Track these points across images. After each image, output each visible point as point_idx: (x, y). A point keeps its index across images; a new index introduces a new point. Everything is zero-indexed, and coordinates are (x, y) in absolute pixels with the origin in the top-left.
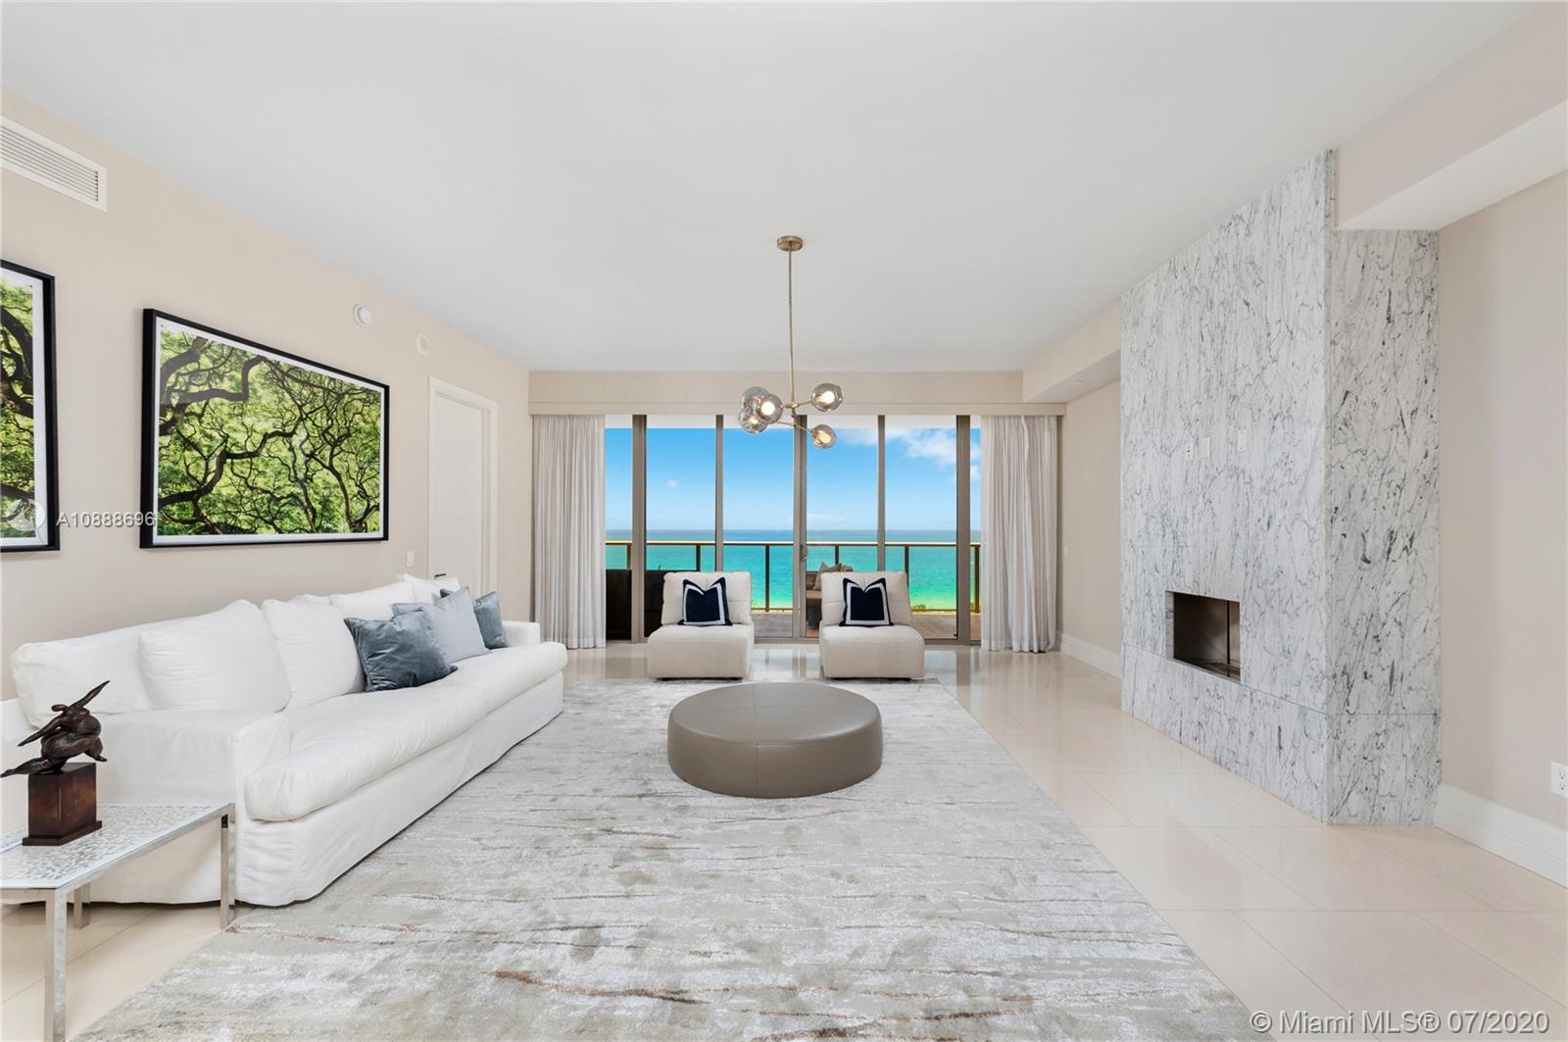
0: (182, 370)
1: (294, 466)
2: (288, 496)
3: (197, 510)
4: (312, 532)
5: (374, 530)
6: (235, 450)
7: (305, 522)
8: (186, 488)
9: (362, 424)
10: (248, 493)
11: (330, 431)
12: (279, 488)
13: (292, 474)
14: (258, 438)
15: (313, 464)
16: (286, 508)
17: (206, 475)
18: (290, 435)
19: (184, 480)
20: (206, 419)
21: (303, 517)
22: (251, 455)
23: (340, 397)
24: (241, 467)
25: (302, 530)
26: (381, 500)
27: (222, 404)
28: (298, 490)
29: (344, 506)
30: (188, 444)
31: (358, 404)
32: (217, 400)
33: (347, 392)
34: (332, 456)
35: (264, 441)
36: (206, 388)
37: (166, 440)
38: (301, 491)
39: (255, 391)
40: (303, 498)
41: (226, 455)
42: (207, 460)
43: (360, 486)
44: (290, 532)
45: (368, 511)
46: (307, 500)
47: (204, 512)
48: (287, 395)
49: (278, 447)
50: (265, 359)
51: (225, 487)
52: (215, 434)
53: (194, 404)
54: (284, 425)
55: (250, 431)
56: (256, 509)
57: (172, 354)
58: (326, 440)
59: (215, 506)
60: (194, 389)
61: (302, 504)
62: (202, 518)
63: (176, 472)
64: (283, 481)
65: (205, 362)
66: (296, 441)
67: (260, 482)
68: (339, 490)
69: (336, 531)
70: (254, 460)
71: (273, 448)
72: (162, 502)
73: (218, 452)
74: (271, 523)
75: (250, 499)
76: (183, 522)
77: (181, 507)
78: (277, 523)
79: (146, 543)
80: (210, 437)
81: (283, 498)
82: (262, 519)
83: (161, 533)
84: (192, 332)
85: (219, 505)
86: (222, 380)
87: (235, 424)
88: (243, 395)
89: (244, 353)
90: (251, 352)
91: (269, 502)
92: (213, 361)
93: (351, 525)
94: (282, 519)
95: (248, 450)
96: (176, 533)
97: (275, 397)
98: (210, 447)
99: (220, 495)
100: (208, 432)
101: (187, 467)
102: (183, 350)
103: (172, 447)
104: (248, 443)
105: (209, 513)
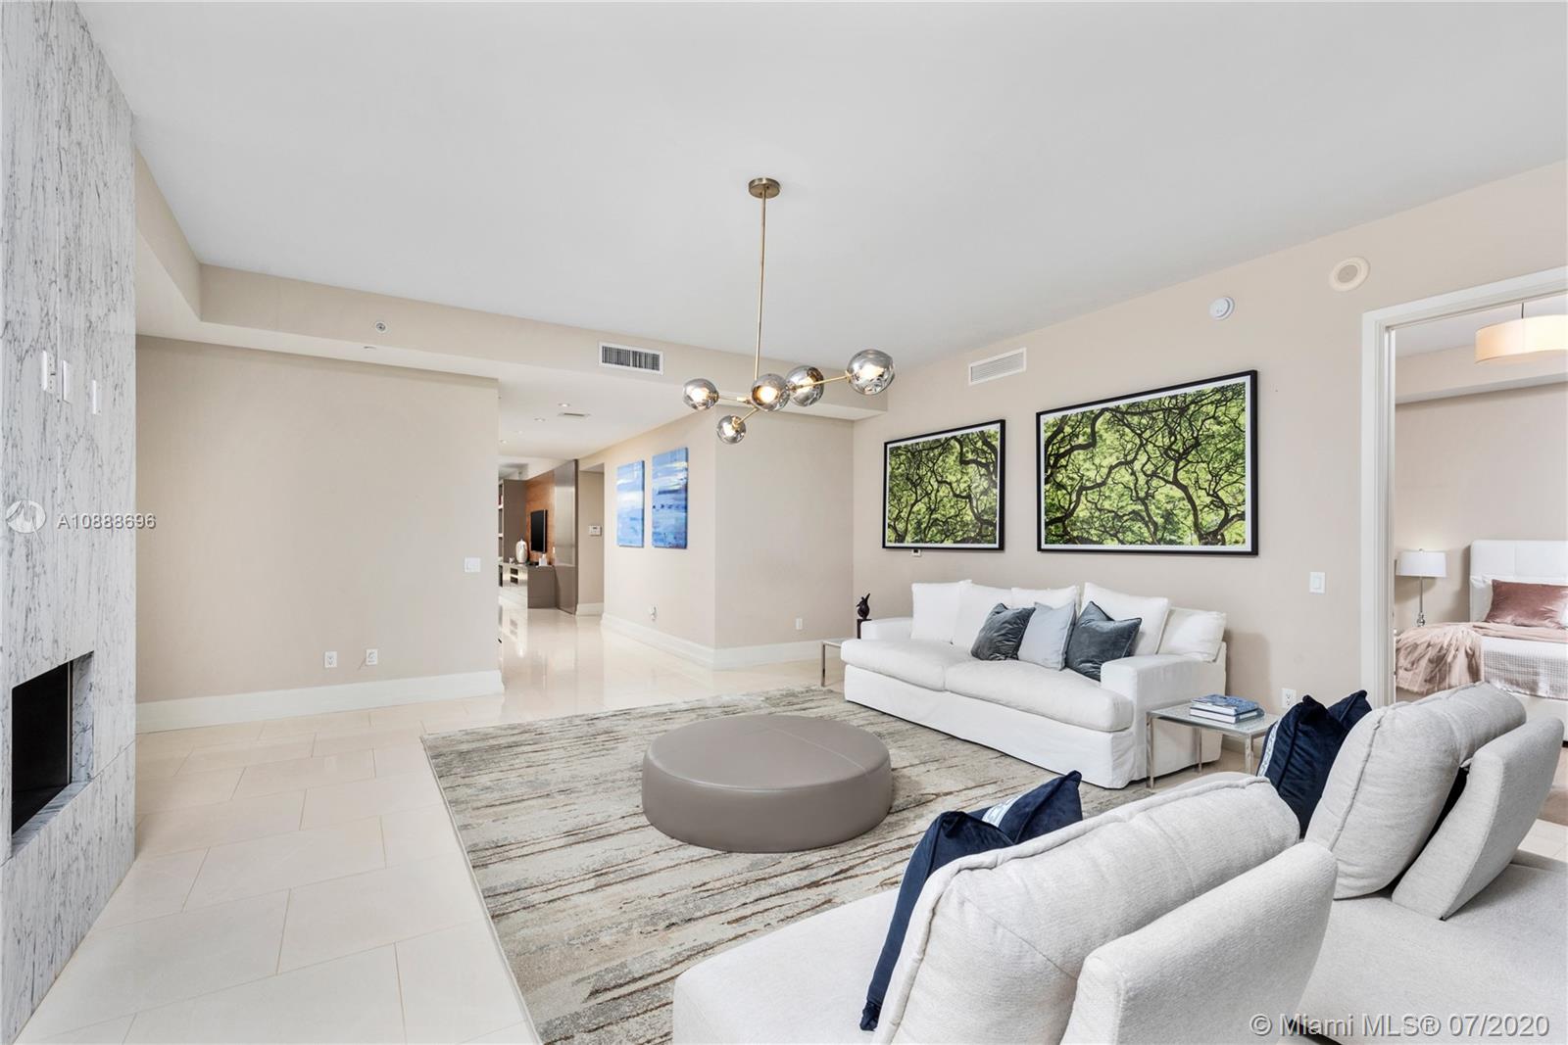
0: (1055, 441)
1: (1135, 487)
2: (1130, 513)
3: (1065, 528)
4: (1153, 543)
5: (1237, 542)
6: (1088, 484)
7: (1146, 534)
8: (1059, 515)
9: (1216, 428)
10: (1097, 514)
11: (1174, 447)
12: (1122, 507)
13: (1134, 494)
14: (1105, 471)
15: (1155, 482)
16: (1128, 523)
17: (1070, 504)
18: (1132, 461)
19: (1058, 510)
20: (1070, 467)
21: (1144, 530)
22: (1099, 485)
23: (1183, 410)
24: (1093, 495)
25: (1143, 542)
26: (1247, 508)
27: (1079, 454)
28: (1139, 507)
29: (1191, 518)
30: (1060, 486)
31: (1210, 409)
32: (1076, 452)
33: (1192, 402)
34: (1176, 470)
35: (1110, 472)
36: (1069, 447)
37: (1048, 486)
38: (1143, 508)
39: (1101, 436)
40: (1144, 514)
41: (1083, 488)
42: (1070, 494)
43: (1215, 495)
44: (1131, 543)
45: (1226, 521)
46: (1149, 515)
47: (1069, 529)
48: (1127, 430)
49: (1123, 475)
50: (1107, 409)
51: (1082, 512)
52: (1075, 476)
53: (1062, 460)
54: (1126, 456)
55: (1098, 467)
56: (1103, 526)
57: (1049, 434)
58: (1168, 456)
59: (1075, 525)
60: (1062, 450)
61: (1143, 519)
62: (1067, 533)
63: (1053, 505)
64: (1126, 500)
65: (1068, 430)
66: (1137, 466)
67: (1107, 505)
68: (1186, 502)
69: (1180, 543)
70: (1102, 489)
71: (1118, 476)
72: (1047, 524)
73: (1077, 488)
74: (1115, 535)
75: (1098, 518)
76: (1057, 536)
77: (1057, 527)
78: (1120, 535)
79: (1039, 549)
80: (1072, 479)
81: (1125, 515)
82: (1108, 532)
83: (1046, 543)
84: (1059, 415)
85: (1078, 524)
86: (1078, 438)
87: (1088, 465)
88: (1092, 442)
89: (1092, 412)
90: (1097, 408)
91: (1113, 519)
92: (1072, 427)
93: (1201, 537)
94: (1124, 533)
95: (1098, 482)
96: (1053, 542)
97: (1117, 435)
98: (1072, 485)
99: (1078, 517)
100: (1071, 475)
101: (1059, 501)
102: (1056, 429)
103: (1051, 490)
104: (1098, 477)
105: (1071, 530)
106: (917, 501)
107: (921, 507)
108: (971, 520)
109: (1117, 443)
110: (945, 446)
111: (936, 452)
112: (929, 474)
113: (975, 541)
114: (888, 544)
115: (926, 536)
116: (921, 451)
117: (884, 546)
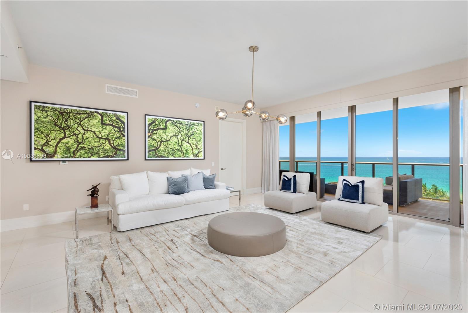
0: (152, 125)
1: (178, 143)
2: (177, 149)
3: (156, 153)
4: (183, 157)
5: (201, 157)
6: (164, 140)
7: (181, 155)
8: (153, 148)
9: (197, 131)
10: (167, 149)
11: (188, 134)
12: (174, 148)
13: (178, 144)
14: (169, 137)
15: (183, 142)
16: (176, 152)
17: (158, 145)
18: (177, 136)
19: (153, 147)
20: (158, 134)
21: (181, 154)
22: (168, 141)
23: (190, 126)
24: (166, 143)
25: (180, 157)
26: (203, 150)
27: (161, 131)
28: (179, 148)
29: (192, 151)
30: (154, 140)
31: (196, 127)
32: (160, 130)
33: (192, 124)
34: (188, 140)
35: (171, 138)
36: (157, 128)
37: (149, 139)
38: (180, 148)
39: (168, 127)
40: (181, 150)
41: (162, 141)
42: (158, 142)
43: (197, 146)
44: (177, 157)
45: (199, 152)
46: (182, 150)
47: (157, 153)
48: (176, 127)
49: (174, 139)
50: (171, 120)
51: (162, 148)
52: (159, 137)
53: (155, 131)
54: (176, 134)
55: (167, 136)
56: (169, 152)
57: (150, 122)
58: (187, 136)
59: (159, 152)
60: (155, 129)
61: (180, 151)
62: (157, 154)
63: (151, 145)
64: (176, 146)
65: (157, 123)
66: (179, 137)
67: (170, 147)
68: (191, 147)
69: (189, 157)
70: (168, 142)
72: (148, 151)
73: (160, 141)
74: (173, 155)
76: (152, 155)
78: (174, 155)
82: (170, 154)
83: (148, 157)
84: (154, 117)
85: (161, 152)
86: (160, 126)
87: (164, 134)
88: (165, 128)
89: (166, 119)
91: (172, 151)
92: (159, 122)
93: (194, 156)
94: (175, 154)
97: (173, 128)
98: (158, 140)
99: (161, 149)
100: (158, 137)
101: (154, 144)
102: (152, 121)
103: (150, 140)
104: (167, 138)
105: (158, 153)
106: (65, 137)
108: (110, 148)
109: (173, 130)
110: (90, 115)
111: (83, 116)
112: (76, 125)
113: (112, 157)
114: (35, 159)
115: (75, 154)
116: (67, 113)
117: (31, 160)
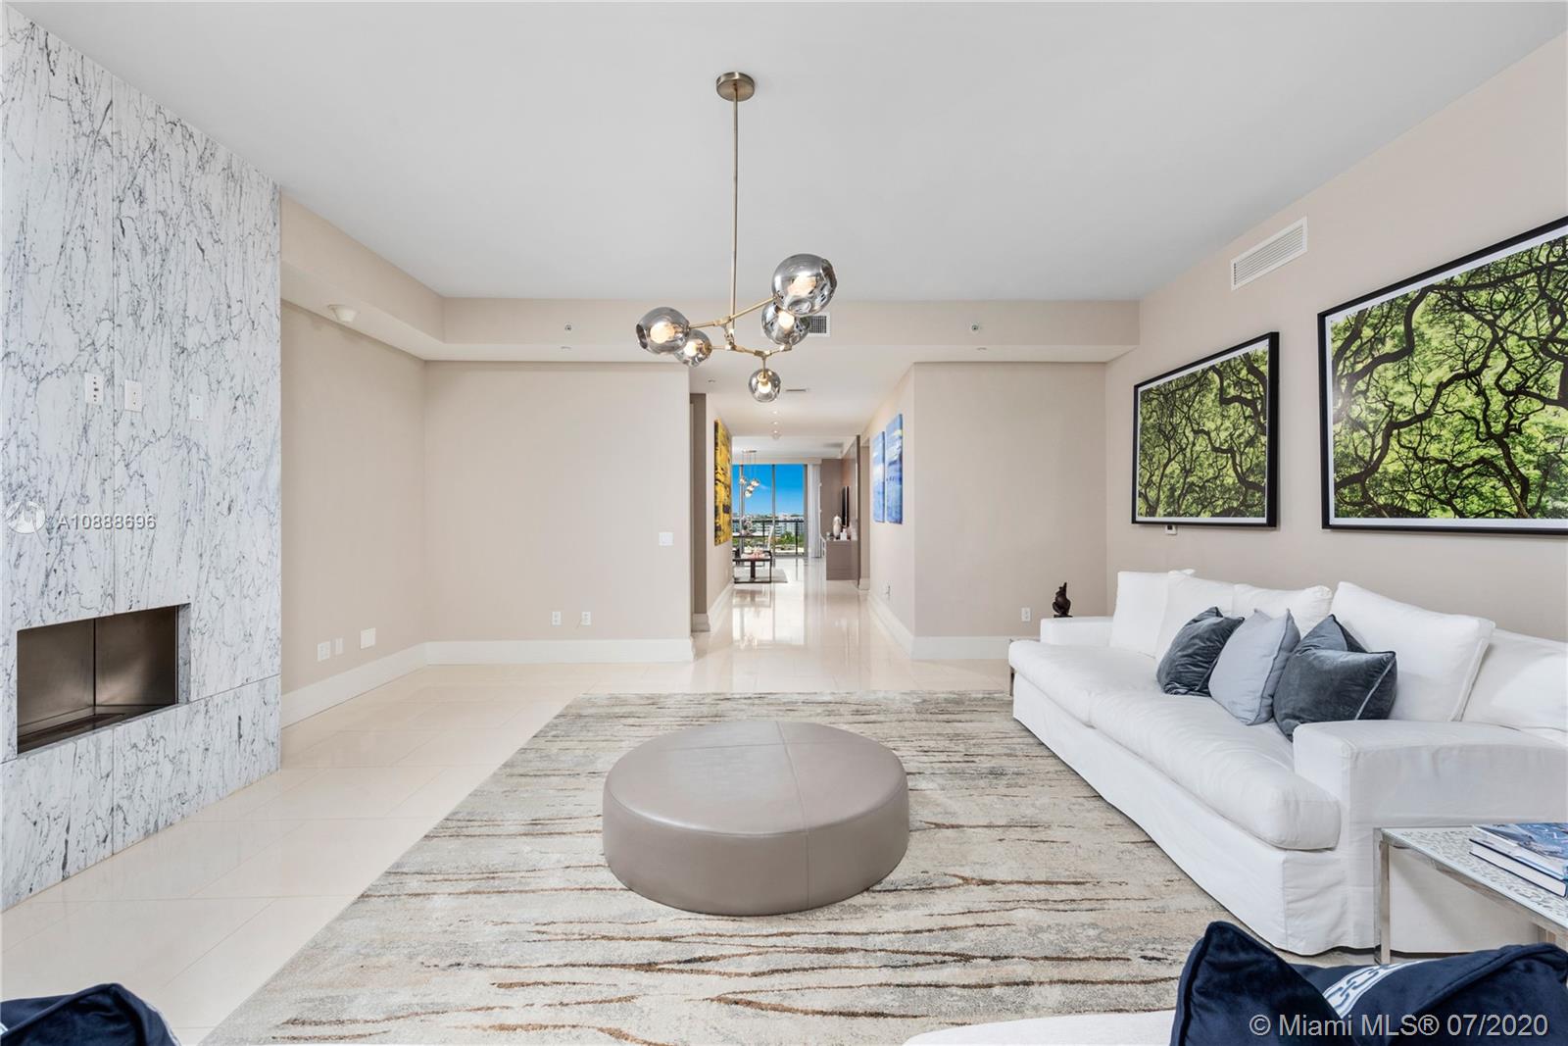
0: (1348, 353)
1: (1485, 416)
2: (1476, 463)
3: (1365, 492)
4: (1519, 516)
6: (1402, 418)
7: (1508, 500)
8: (1355, 470)
10: (1417, 466)
12: (1461, 453)
13: (1483, 429)
14: (1430, 392)
15: (1522, 404)
16: (1472, 481)
17: (1373, 451)
18: (1479, 371)
19: (1353, 463)
20: (1372, 393)
21: (1503, 491)
22: (1420, 418)
24: (1410, 436)
25: (1500, 513)
27: (1386, 369)
28: (1493, 451)
30: (1357, 425)
32: (1380, 368)
35: (1438, 395)
36: (1370, 360)
37: (1339, 426)
38: (1500, 452)
39: (1421, 336)
40: (1502, 463)
41: (1393, 426)
42: (1373, 436)
44: (1478, 515)
47: (1371, 493)
48: (1468, 318)
49: (1464, 398)
50: (1431, 288)
51: (1392, 465)
52: (1381, 406)
53: (1360, 382)
54: (1466, 362)
55: (1419, 388)
56: (1427, 486)
57: (1339, 343)
58: (1549, 354)
59: (1381, 486)
60: (1359, 367)
61: (1501, 471)
62: (1370, 500)
63: (1347, 456)
64: (1469, 439)
65: (1367, 333)
66: (1488, 378)
67: (1433, 450)
70: (1425, 424)
71: (1452, 401)
72: (1338, 486)
73: (1383, 426)
74: (1449, 502)
75: (1419, 473)
76: (1354, 504)
77: (1353, 491)
78: (1458, 503)
79: (1326, 524)
80: (1376, 411)
81: (1466, 466)
82: (1435, 497)
83: (1337, 516)
84: (1353, 311)
85: (1386, 484)
86: (1383, 344)
87: (1400, 386)
88: (1407, 349)
89: (1405, 297)
90: (1412, 290)
91: (1445, 474)
92: (1374, 327)
94: (1464, 497)
95: (1418, 412)
96: (1348, 515)
97: (1450, 330)
98: (1375, 422)
99: (1386, 472)
100: (1373, 406)
101: (1356, 449)
102: (1348, 334)
103: (1343, 432)
104: (1417, 405)
105: (1376, 495)
106: (1170, 460)
107: (1174, 467)
108: (1234, 483)
109: (1450, 342)
110: (1201, 382)
111: (1192, 390)
112: (1184, 421)
113: (1238, 513)
114: (1139, 518)
115: (1180, 507)
116: (1174, 392)
117: (1134, 521)
